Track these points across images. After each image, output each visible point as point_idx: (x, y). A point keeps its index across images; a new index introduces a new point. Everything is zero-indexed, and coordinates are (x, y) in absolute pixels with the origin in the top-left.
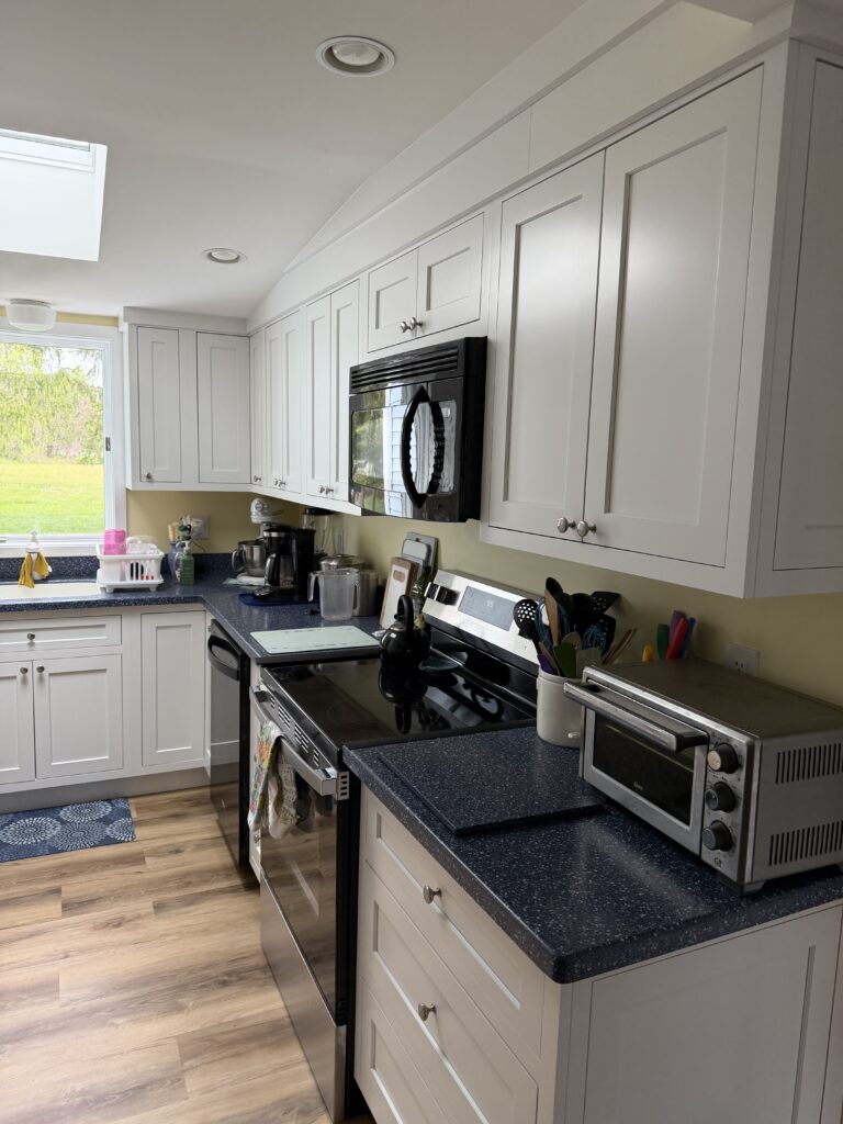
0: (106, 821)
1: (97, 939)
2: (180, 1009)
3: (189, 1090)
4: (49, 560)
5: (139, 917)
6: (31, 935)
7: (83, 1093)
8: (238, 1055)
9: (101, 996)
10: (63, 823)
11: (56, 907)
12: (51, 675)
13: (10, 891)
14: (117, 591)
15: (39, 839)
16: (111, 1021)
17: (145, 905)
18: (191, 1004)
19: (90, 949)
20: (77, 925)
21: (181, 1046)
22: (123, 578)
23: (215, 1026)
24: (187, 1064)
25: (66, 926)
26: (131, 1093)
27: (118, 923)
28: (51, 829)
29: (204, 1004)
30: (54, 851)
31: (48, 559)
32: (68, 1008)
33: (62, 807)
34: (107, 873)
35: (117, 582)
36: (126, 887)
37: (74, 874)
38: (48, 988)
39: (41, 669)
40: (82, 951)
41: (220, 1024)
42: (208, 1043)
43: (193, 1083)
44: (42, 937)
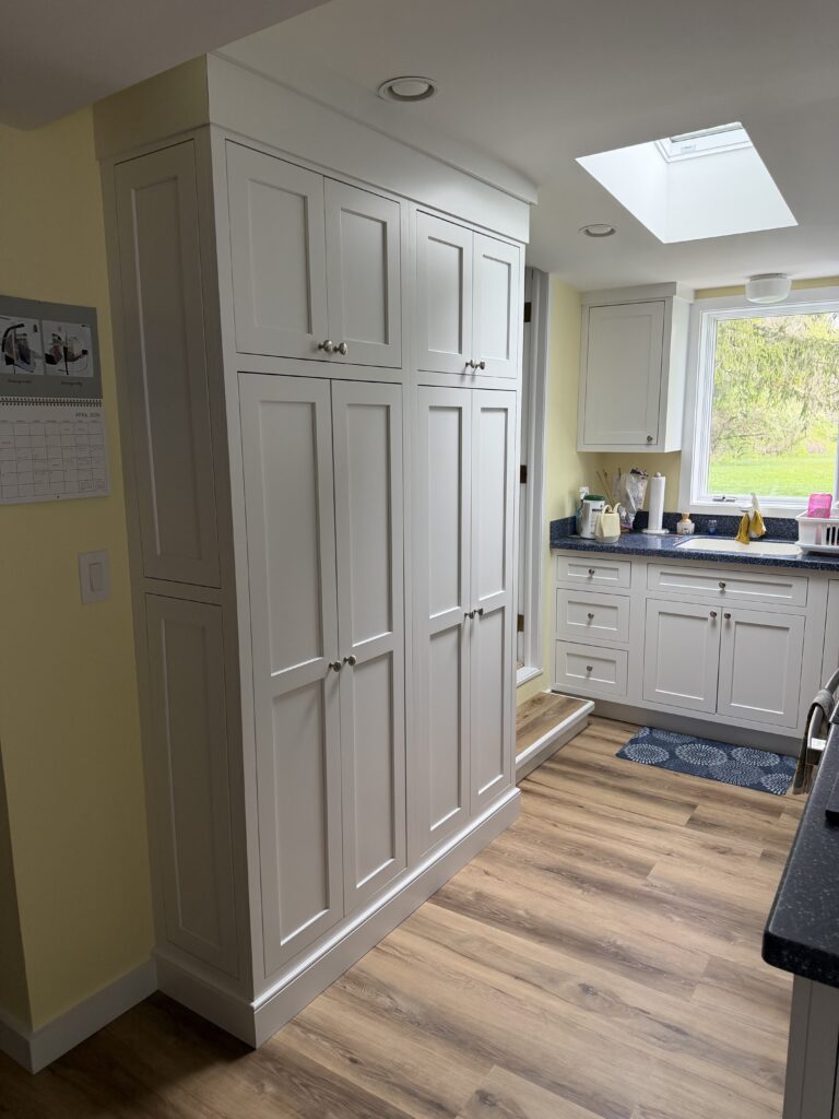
0: (768, 770)
1: (698, 854)
2: (729, 938)
3: (694, 997)
4: (766, 520)
5: (744, 855)
6: (655, 828)
7: (619, 947)
8: (752, 1001)
9: (674, 894)
10: (730, 758)
11: (684, 817)
12: (737, 623)
13: (660, 791)
14: (812, 553)
15: (704, 763)
16: (671, 915)
17: (757, 849)
18: (741, 941)
19: (691, 859)
20: (690, 837)
21: (710, 964)
22: (818, 542)
24: (707, 979)
25: (683, 834)
26: (651, 970)
27: (724, 851)
28: (719, 758)
30: (709, 777)
31: (764, 518)
32: (647, 889)
33: (737, 746)
34: (741, 811)
35: (812, 545)
36: (748, 828)
37: (713, 800)
38: (642, 869)
39: (728, 616)
40: (682, 856)
42: (734, 976)
43: (700, 996)
44: (661, 833)
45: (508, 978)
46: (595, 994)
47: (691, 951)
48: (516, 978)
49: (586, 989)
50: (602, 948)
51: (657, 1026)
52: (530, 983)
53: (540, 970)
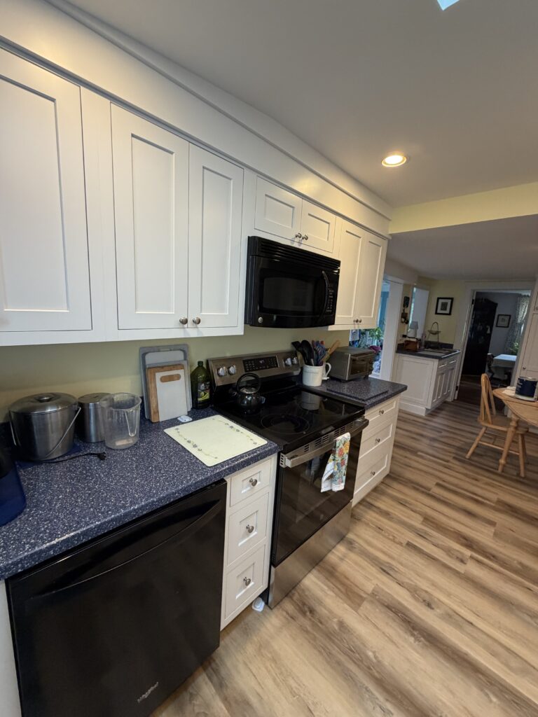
2: (342, 623)
3: (373, 586)
7: (413, 635)
21: (359, 605)
23: (340, 597)
24: (365, 596)
26: (393, 610)
29: (331, 612)
41: (337, 595)
42: (350, 594)
43: (369, 587)
45: (477, 625)
46: (424, 601)
47: (368, 619)
48: (471, 623)
49: (429, 605)
50: (424, 637)
51: (394, 576)
52: (463, 618)
53: (459, 626)
